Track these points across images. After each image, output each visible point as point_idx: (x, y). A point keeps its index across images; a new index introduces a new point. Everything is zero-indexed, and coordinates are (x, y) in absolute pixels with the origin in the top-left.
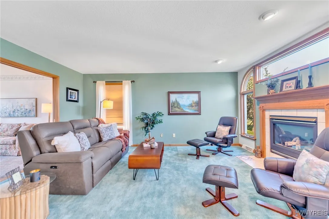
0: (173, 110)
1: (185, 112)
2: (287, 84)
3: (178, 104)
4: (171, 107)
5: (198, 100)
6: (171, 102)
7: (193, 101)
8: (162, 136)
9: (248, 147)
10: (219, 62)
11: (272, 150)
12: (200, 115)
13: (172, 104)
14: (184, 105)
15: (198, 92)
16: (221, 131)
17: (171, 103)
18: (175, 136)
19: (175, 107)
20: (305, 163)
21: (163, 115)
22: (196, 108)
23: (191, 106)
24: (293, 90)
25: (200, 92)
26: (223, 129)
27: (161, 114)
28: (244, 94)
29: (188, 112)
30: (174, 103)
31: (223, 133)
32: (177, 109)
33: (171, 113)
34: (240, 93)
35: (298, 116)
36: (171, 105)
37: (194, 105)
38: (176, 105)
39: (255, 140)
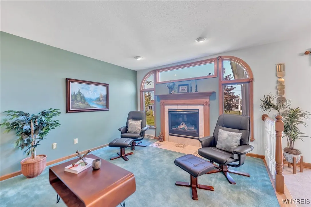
0: (74, 106)
1: (93, 107)
2: (182, 88)
3: (82, 97)
4: (72, 100)
5: (106, 94)
6: (72, 93)
7: (101, 95)
8: (55, 147)
9: (149, 136)
10: (139, 59)
11: (170, 134)
12: (109, 110)
13: (74, 97)
14: (91, 100)
15: (107, 85)
16: (134, 125)
17: (72, 95)
18: (77, 143)
19: (78, 102)
20: (228, 136)
21: (59, 113)
22: (104, 103)
23: (98, 100)
24: (186, 92)
25: (108, 84)
26: (136, 123)
27: (56, 113)
28: (143, 92)
29: (95, 108)
30: (76, 96)
31: (136, 127)
32: (80, 104)
33: (71, 109)
34: (140, 90)
35: (188, 109)
36: (72, 98)
37: (102, 99)
38: (79, 99)
39: (155, 129)
